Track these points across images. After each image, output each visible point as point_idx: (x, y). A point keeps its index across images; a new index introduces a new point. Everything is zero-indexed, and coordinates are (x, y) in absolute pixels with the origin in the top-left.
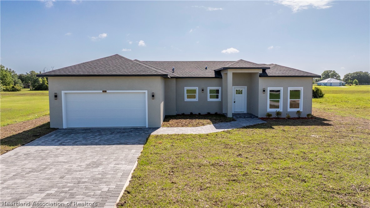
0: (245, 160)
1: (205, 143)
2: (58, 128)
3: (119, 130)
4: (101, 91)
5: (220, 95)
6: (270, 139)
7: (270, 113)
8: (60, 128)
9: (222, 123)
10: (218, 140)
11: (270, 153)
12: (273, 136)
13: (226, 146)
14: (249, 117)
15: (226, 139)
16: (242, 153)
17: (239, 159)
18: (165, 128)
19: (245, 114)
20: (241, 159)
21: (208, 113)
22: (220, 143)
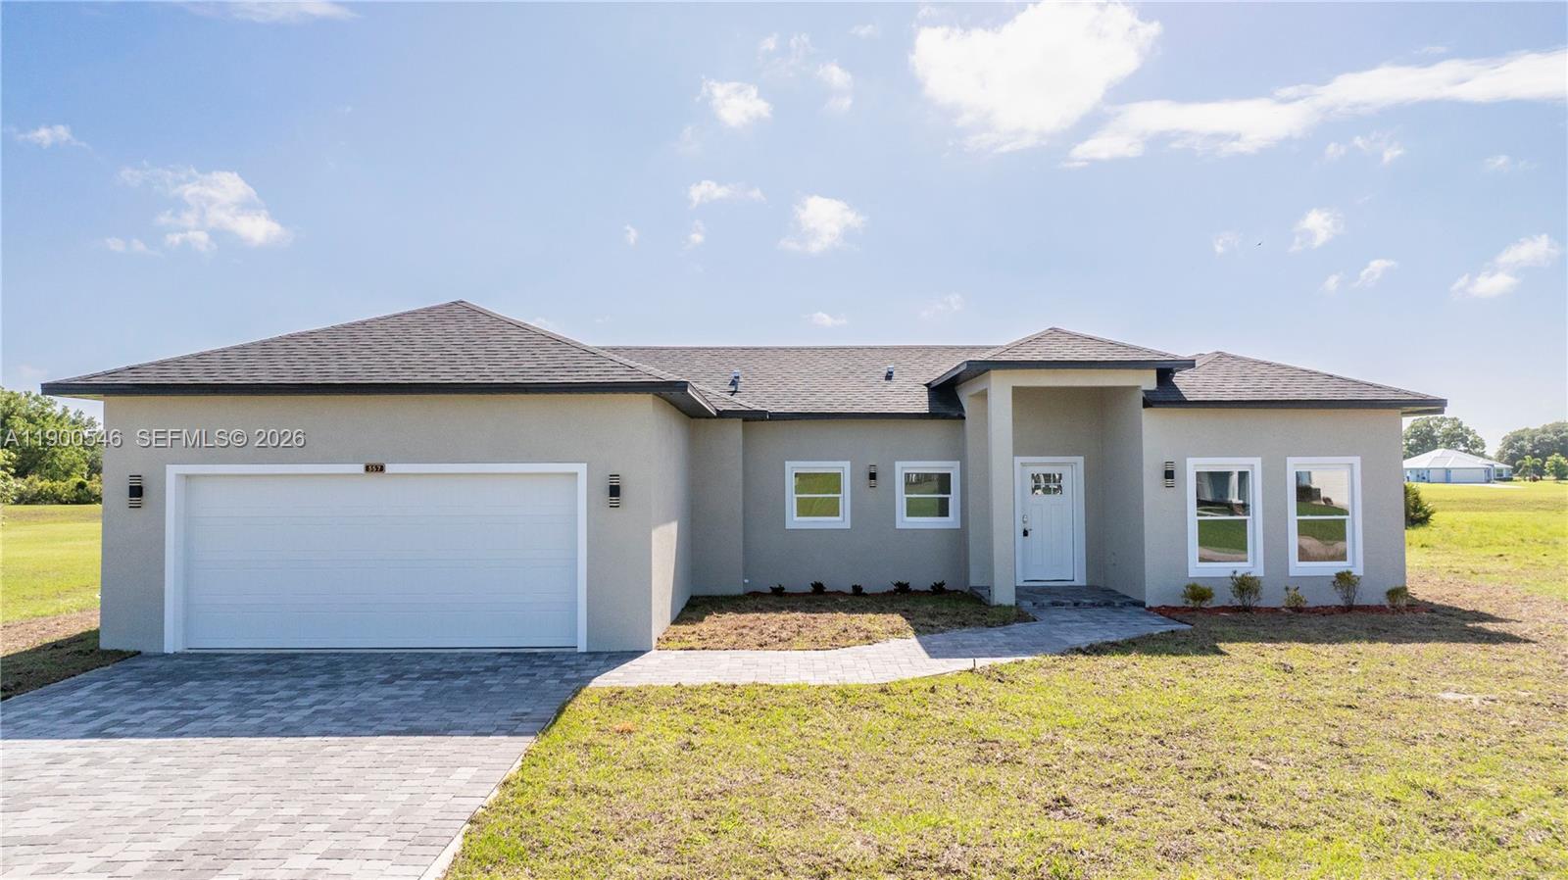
0: (1092, 837)
1: (871, 731)
2: (139, 653)
3: (432, 665)
4: (361, 468)
5: (954, 499)
6: (1221, 710)
7: (1201, 584)
8: (147, 649)
9: (966, 630)
10: (940, 717)
11: (1234, 792)
12: (1234, 699)
13: (984, 749)
14: (1099, 606)
15: (984, 714)
16: (1074, 789)
17: (1055, 827)
18: (671, 656)
19: (1077, 590)
20: (1069, 827)
21: (899, 584)
22: (950, 733)
